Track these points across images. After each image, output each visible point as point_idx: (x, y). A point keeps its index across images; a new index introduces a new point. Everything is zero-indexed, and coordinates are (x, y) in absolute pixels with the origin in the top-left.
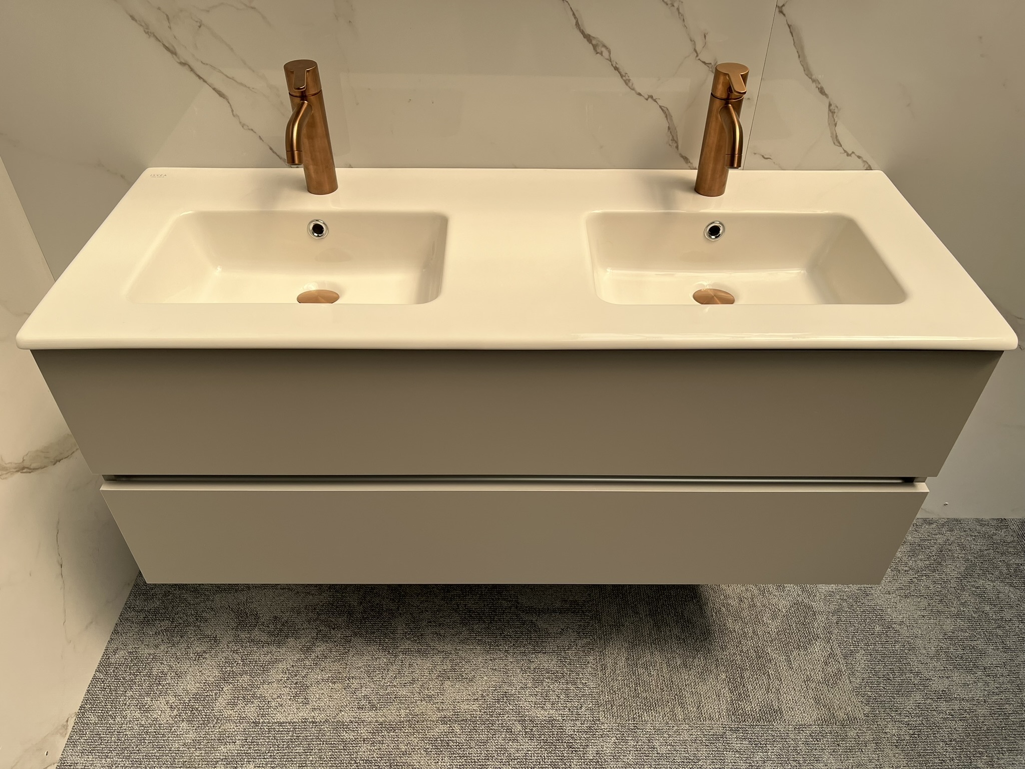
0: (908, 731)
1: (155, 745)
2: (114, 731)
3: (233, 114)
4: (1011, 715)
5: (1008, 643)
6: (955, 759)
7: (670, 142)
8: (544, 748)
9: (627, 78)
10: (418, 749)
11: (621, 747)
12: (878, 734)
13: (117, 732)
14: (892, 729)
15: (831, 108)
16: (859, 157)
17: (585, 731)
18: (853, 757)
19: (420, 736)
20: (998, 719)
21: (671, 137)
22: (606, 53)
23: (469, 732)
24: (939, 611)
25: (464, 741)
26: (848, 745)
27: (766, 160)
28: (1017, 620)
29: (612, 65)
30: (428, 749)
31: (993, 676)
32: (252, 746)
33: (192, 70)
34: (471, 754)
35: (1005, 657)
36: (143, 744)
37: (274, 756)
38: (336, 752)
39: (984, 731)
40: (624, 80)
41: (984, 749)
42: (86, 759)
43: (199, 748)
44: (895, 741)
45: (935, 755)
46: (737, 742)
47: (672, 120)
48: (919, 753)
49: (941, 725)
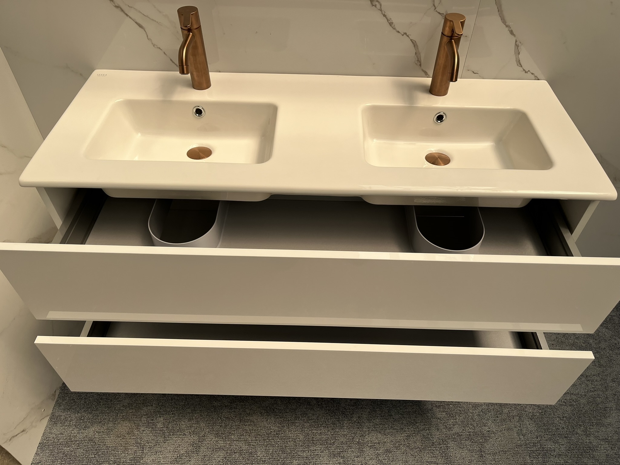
0: (539, 411)
1: (106, 406)
2: (83, 398)
3: (148, 39)
4: (600, 404)
5: (602, 362)
6: (565, 428)
7: (416, 62)
8: (328, 414)
9: (391, 21)
10: (256, 412)
11: (372, 414)
12: (521, 411)
13: (84, 398)
14: (529, 409)
15: (518, 43)
16: (532, 74)
17: (353, 405)
18: (506, 424)
19: (258, 405)
20: (592, 406)
21: (417, 59)
22: (378, 6)
23: (286, 404)
24: (562, 342)
25: (283, 409)
26: (503, 417)
27: (475, 74)
28: (608, 348)
29: (382, 13)
30: (262, 412)
31: (591, 381)
32: (162, 408)
33: (122, 10)
34: (287, 416)
35: (599, 370)
36: (99, 405)
37: (175, 413)
38: (210, 413)
39: (583, 413)
40: (389, 23)
41: (582, 422)
42: (66, 414)
43: (132, 408)
44: (531, 416)
45: (553, 425)
46: (439, 413)
47: (418, 48)
48: (544, 423)
49: (558, 408)
